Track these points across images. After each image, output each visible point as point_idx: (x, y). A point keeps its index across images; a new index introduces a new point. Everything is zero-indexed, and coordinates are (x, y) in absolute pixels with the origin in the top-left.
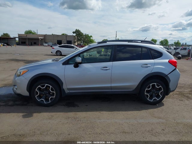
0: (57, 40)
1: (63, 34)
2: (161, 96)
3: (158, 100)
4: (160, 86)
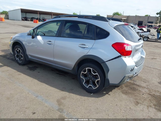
0: (139, 21)
1: (147, 16)
2: (98, 86)
3: (94, 89)
4: (97, 74)
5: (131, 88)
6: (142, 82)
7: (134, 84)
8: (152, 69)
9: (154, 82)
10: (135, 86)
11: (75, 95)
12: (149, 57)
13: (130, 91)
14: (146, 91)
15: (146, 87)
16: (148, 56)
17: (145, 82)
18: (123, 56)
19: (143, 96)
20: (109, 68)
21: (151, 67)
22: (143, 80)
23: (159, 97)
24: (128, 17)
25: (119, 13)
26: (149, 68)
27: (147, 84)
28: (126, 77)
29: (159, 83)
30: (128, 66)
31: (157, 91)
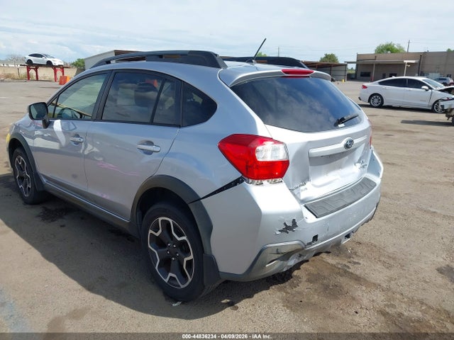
2: (190, 280)
3: (182, 287)
4: (184, 238)
5: (326, 287)
6: (379, 266)
7: (345, 272)
8: (438, 220)
9: (423, 266)
10: (342, 280)
11: (120, 305)
12: (446, 180)
13: (316, 297)
14: (373, 301)
15: (384, 285)
16: (445, 176)
17: (389, 267)
18: (250, 181)
19: (357, 318)
20: (211, 219)
21: (438, 211)
22: (383, 259)
23: (416, 324)
24: (423, 56)
25: (395, 46)
26: (428, 216)
27: (393, 272)
28: (269, 251)
29: (440, 271)
30: (268, 215)
31: (418, 300)
